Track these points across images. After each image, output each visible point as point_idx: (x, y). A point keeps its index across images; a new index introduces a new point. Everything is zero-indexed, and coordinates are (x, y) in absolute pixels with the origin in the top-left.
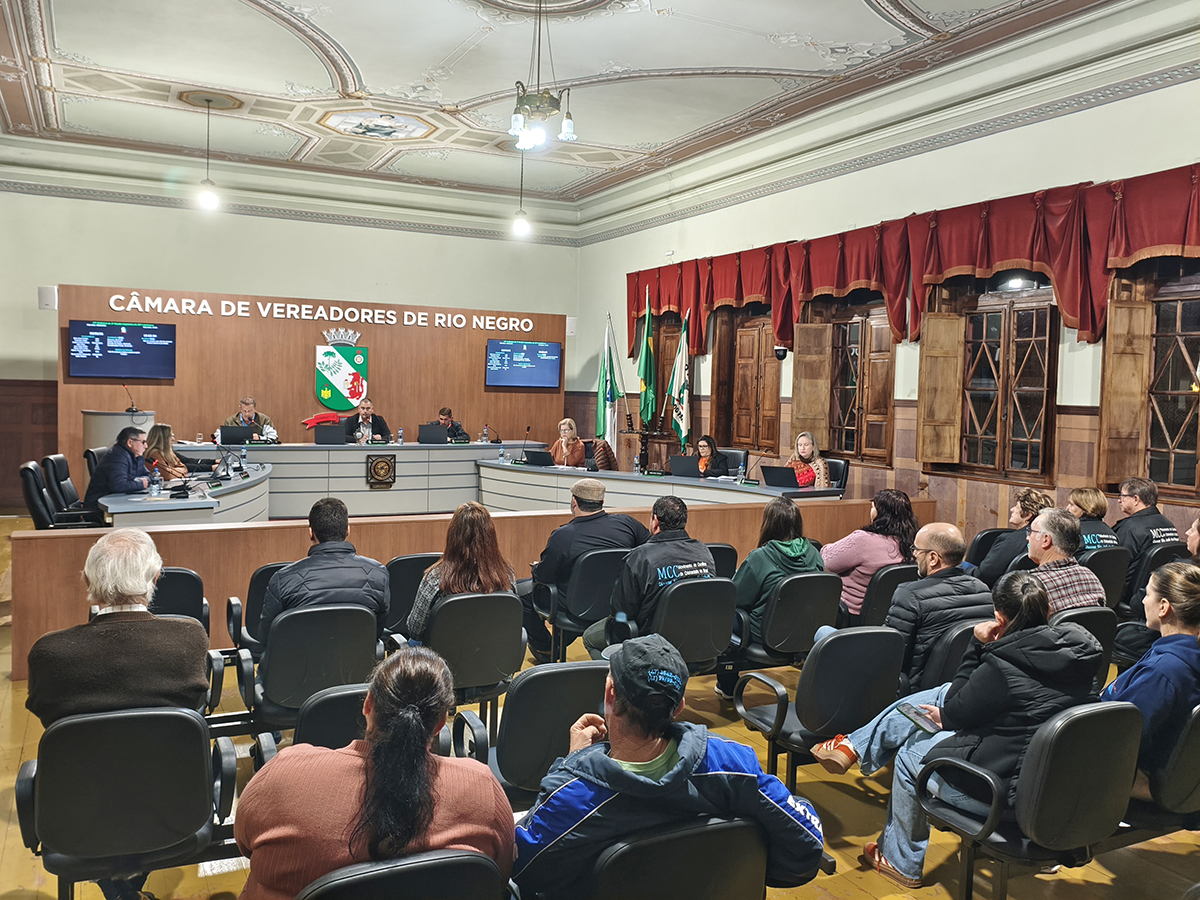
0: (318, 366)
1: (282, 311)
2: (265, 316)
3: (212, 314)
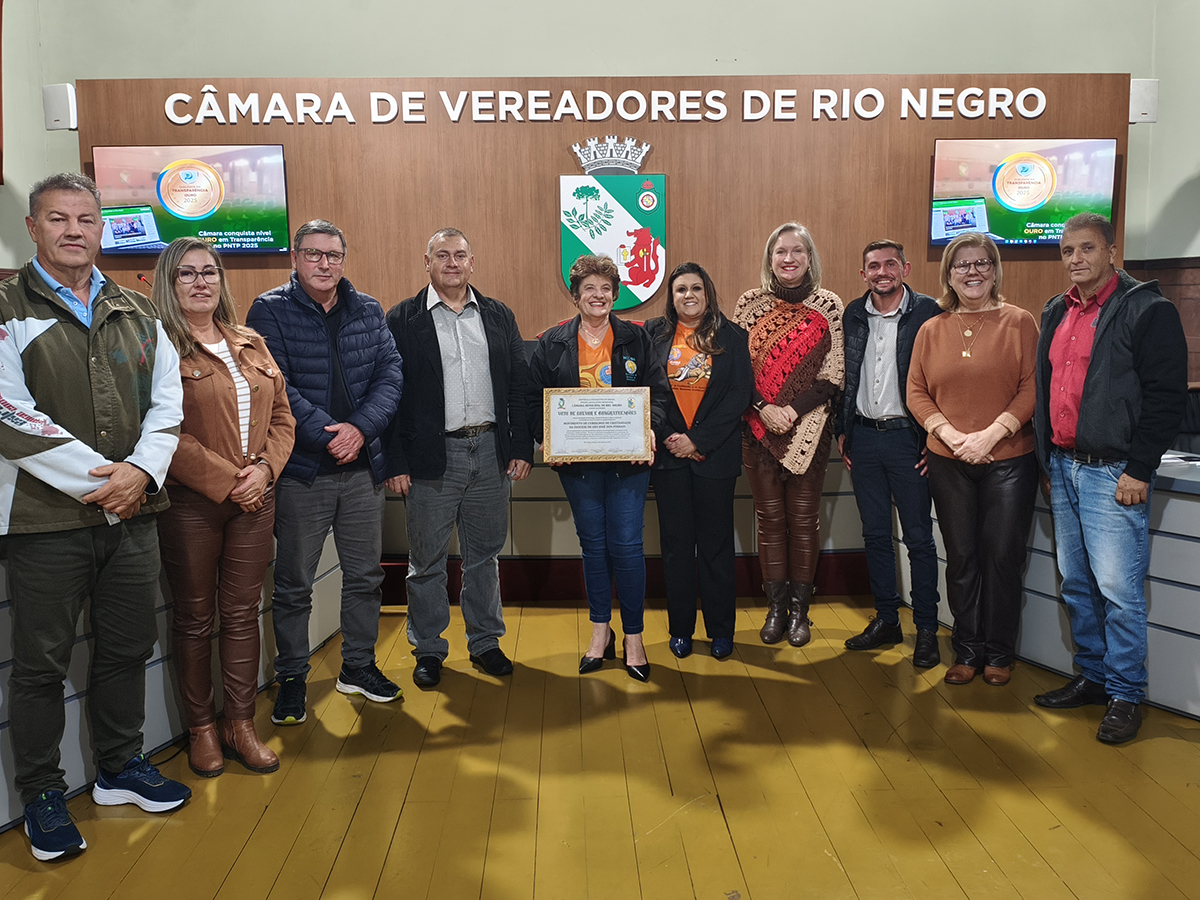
0: (564, 219)
1: (489, 105)
2: (456, 119)
3: (353, 120)
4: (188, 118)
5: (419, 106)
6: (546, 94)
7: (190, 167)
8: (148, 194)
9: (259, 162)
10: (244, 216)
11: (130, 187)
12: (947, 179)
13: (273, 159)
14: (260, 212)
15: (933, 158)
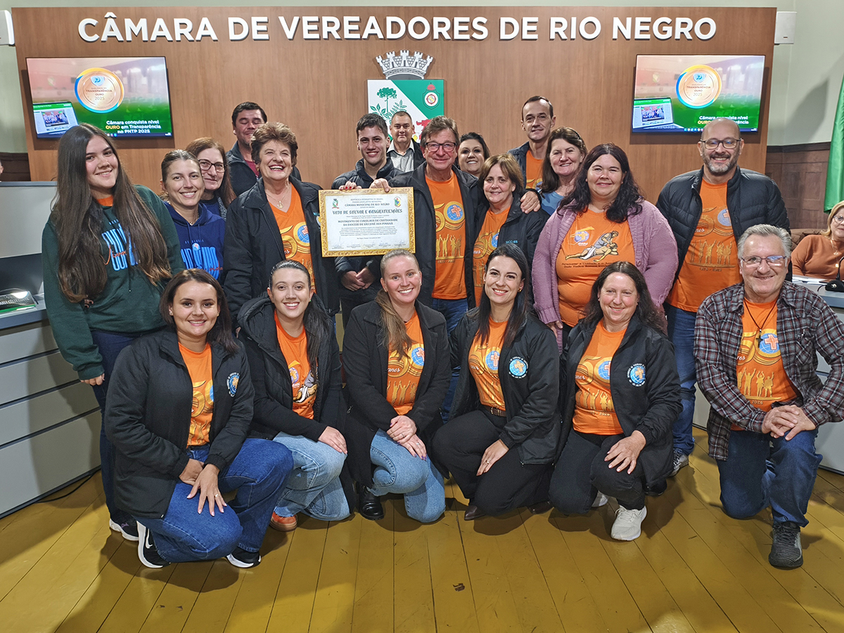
0: (370, 110)
1: (315, 27)
2: (291, 37)
3: (217, 39)
4: (96, 37)
5: (264, 28)
6: (357, 19)
7: (98, 73)
8: (69, 94)
9: (148, 70)
10: (139, 110)
11: (56, 88)
12: (644, 84)
13: (158, 67)
14: (150, 107)
15: (635, 68)
